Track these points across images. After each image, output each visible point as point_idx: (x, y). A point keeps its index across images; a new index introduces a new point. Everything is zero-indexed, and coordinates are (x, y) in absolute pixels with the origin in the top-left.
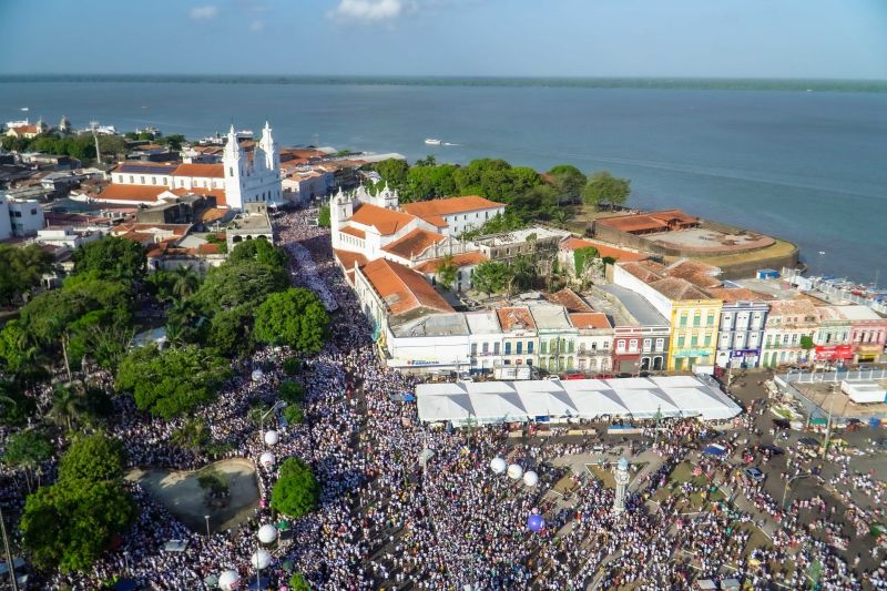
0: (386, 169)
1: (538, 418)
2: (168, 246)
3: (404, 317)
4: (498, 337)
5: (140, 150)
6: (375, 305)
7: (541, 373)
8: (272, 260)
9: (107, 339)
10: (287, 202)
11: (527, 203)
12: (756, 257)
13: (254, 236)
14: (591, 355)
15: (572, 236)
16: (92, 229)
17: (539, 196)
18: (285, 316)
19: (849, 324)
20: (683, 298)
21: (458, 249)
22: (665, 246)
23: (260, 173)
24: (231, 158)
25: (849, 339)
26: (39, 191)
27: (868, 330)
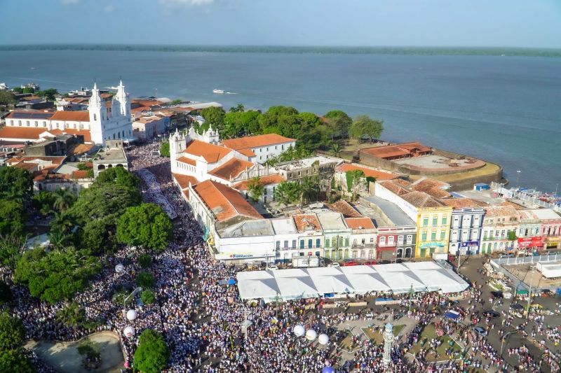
0: (208, 114)
1: (326, 295)
2: (49, 173)
3: (227, 223)
4: (295, 236)
5: (25, 101)
6: (205, 214)
7: (326, 262)
8: (128, 182)
9: (7, 244)
10: (136, 139)
11: (311, 138)
12: (473, 175)
13: (114, 165)
14: (362, 248)
15: (344, 162)
17: (319, 133)
18: (139, 224)
19: (540, 222)
20: (425, 206)
21: (264, 172)
22: (409, 168)
23: (117, 118)
24: (94, 106)
25: (540, 233)
27: (553, 226)
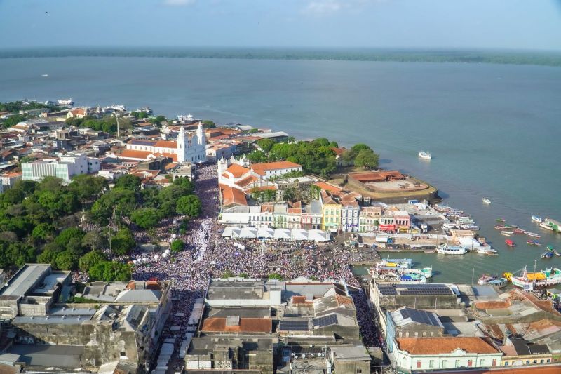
2: (150, 179)
3: (228, 206)
4: (259, 214)
5: (139, 126)
9: (128, 207)
10: (207, 160)
13: (183, 176)
14: (293, 223)
15: (320, 181)
16: (120, 171)
17: (327, 163)
18: (186, 204)
19: (393, 217)
20: (328, 204)
21: (264, 184)
23: (195, 147)
24: (181, 140)
25: (394, 223)
26: (92, 152)
27: (402, 220)
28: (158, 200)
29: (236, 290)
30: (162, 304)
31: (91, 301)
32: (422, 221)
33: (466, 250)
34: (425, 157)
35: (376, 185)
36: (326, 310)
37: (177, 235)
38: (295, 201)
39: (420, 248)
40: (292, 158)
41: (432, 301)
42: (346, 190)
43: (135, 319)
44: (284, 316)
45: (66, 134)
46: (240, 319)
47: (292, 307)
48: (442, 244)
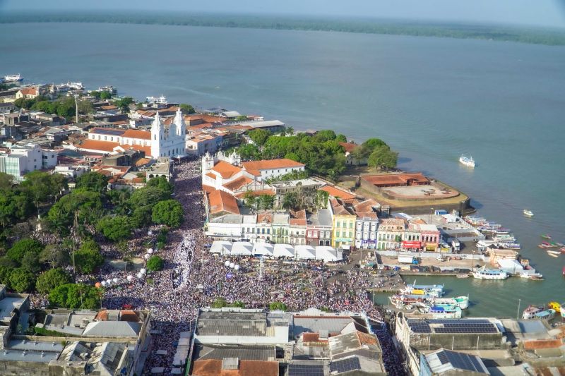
0: (254, 136)
1: (256, 255)
2: (118, 178)
3: (216, 215)
4: (254, 226)
5: (102, 110)
8: (165, 187)
10: (187, 155)
12: (437, 203)
13: (160, 175)
14: (296, 237)
15: (327, 185)
16: (81, 167)
17: (334, 161)
18: (164, 211)
19: (419, 232)
20: (339, 214)
23: (172, 138)
24: (155, 129)
25: (420, 239)
26: (46, 141)
27: (430, 235)
28: (129, 205)
29: (232, 324)
30: (141, 340)
31: (55, 334)
32: (453, 237)
33: (507, 274)
34: (468, 163)
35: (395, 190)
36: (345, 351)
37: (154, 249)
38: (297, 209)
39: (451, 271)
40: (293, 154)
41: (473, 341)
42: (360, 196)
43: (112, 360)
44: (294, 358)
45: (16, 119)
46: (239, 361)
47: (303, 346)
48: (478, 266)
